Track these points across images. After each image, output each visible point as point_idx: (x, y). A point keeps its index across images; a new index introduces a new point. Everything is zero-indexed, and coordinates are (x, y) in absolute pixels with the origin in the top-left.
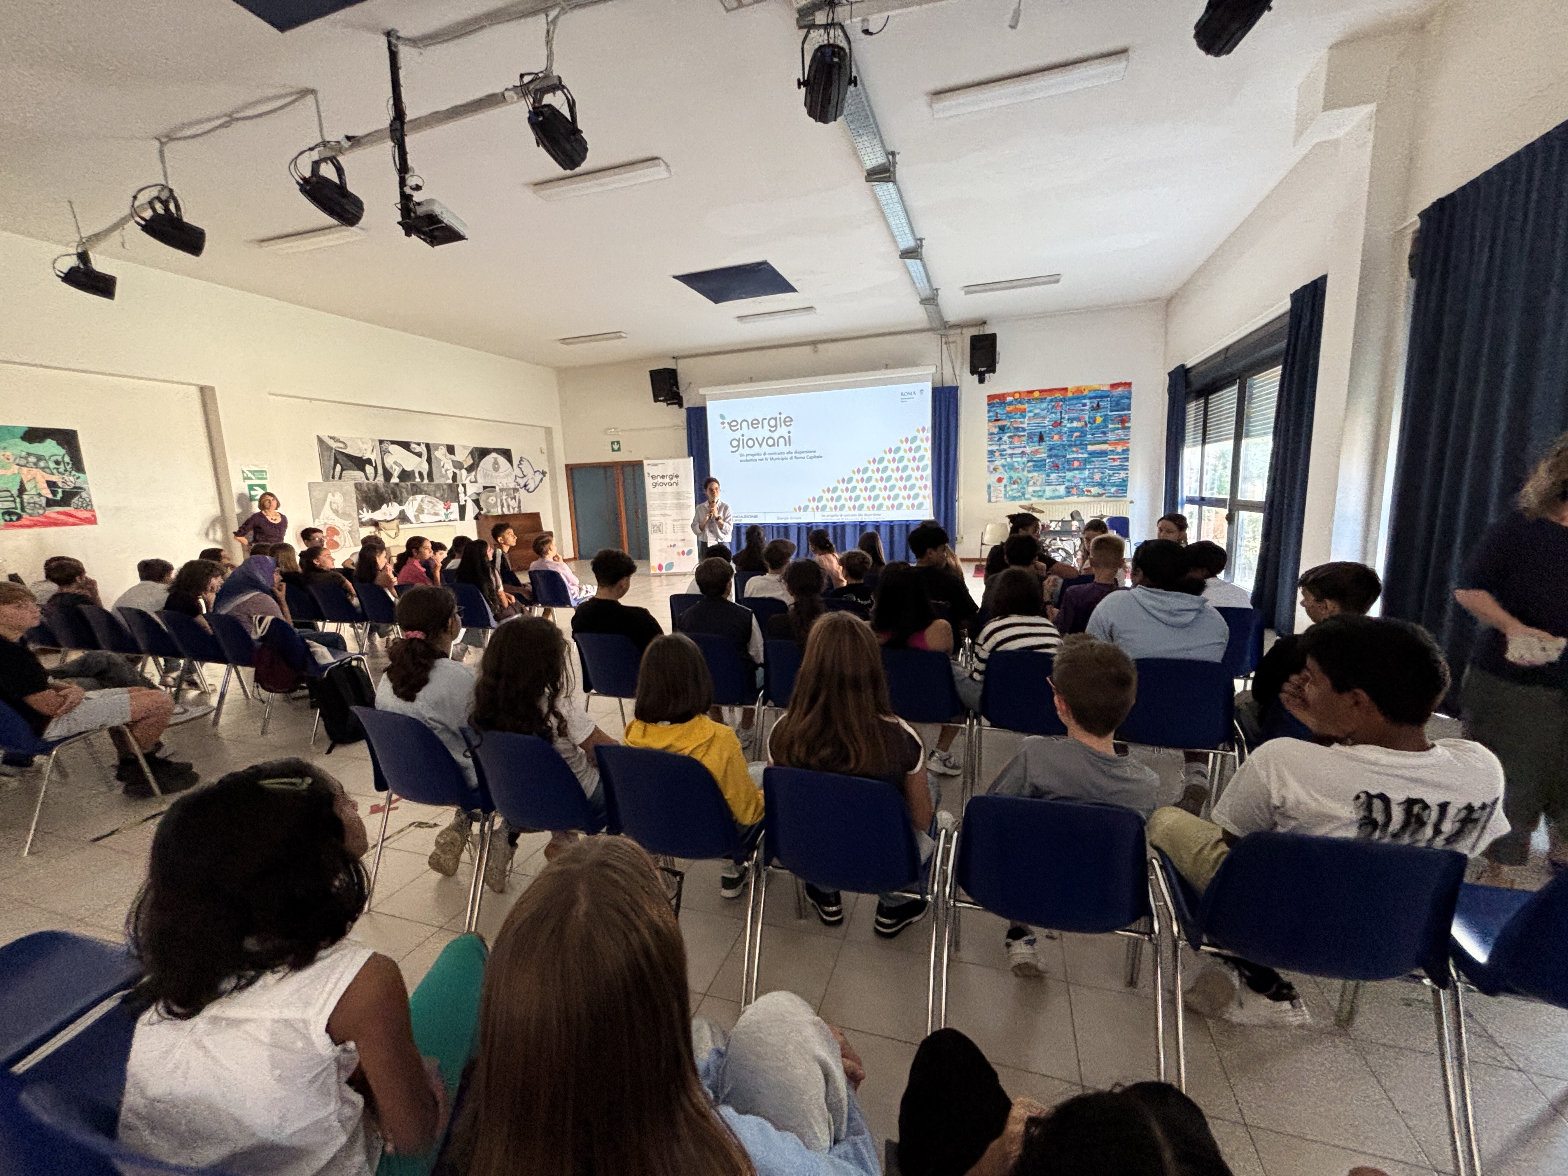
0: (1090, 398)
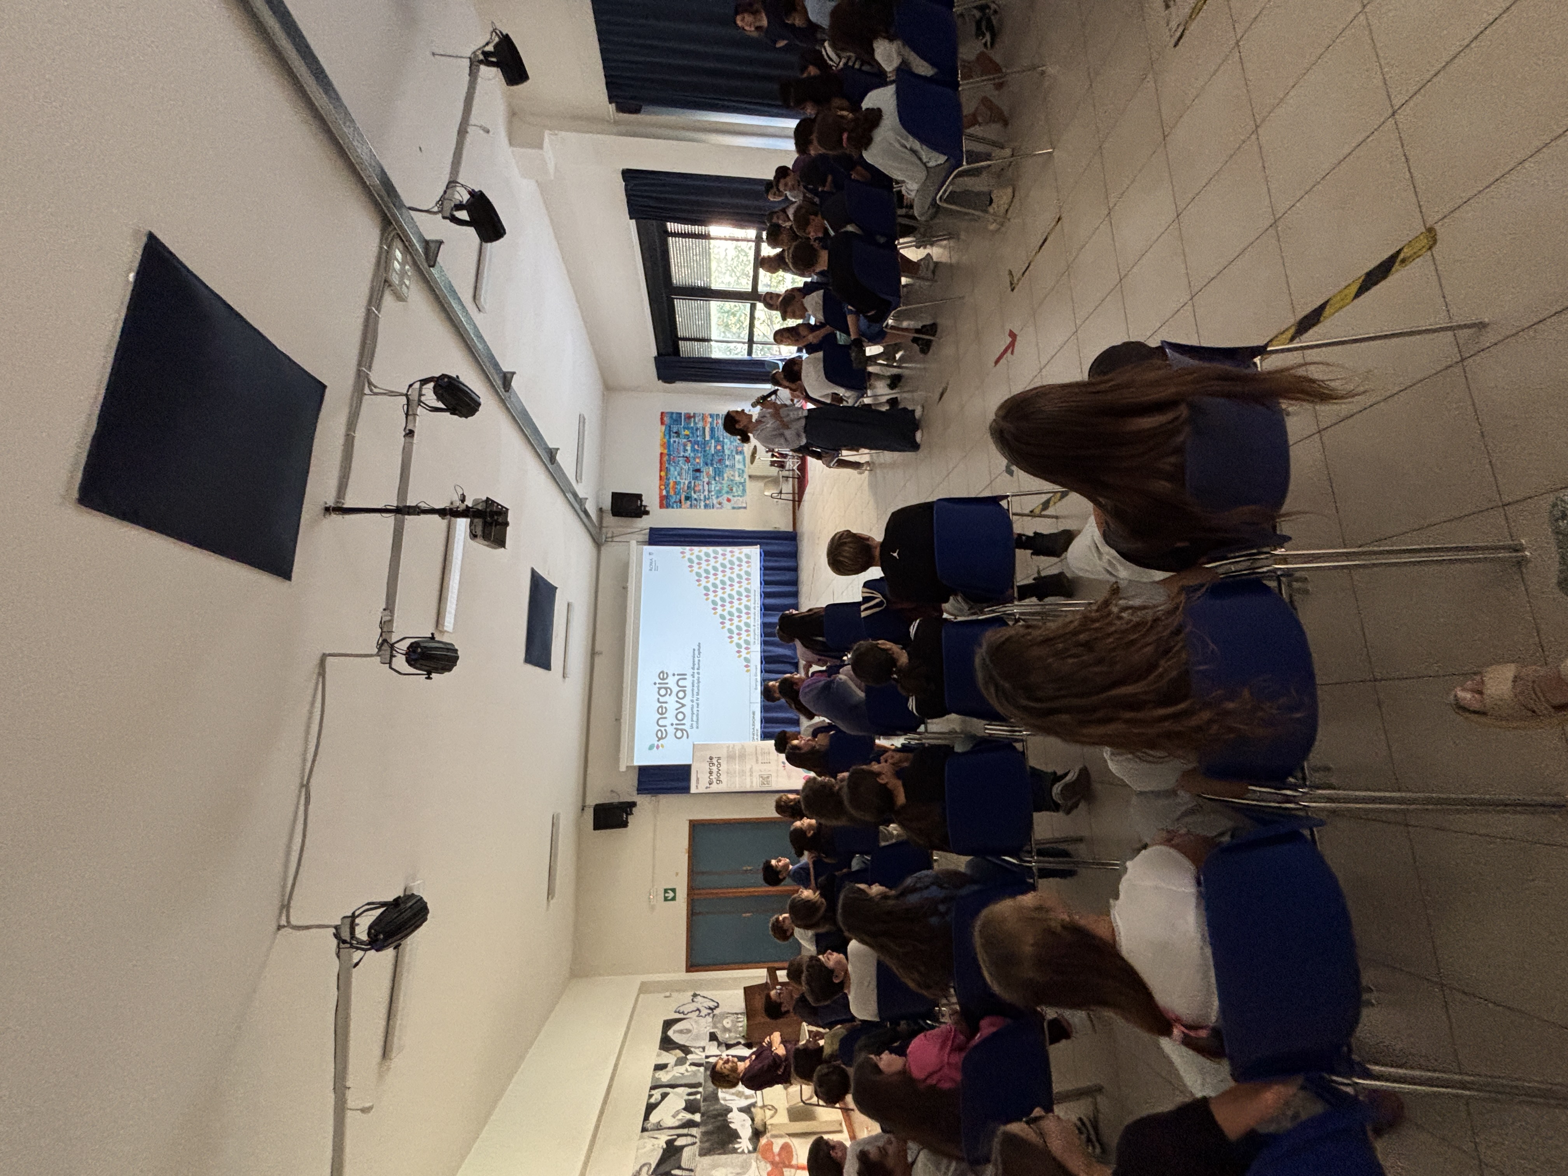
0: (670, 438)
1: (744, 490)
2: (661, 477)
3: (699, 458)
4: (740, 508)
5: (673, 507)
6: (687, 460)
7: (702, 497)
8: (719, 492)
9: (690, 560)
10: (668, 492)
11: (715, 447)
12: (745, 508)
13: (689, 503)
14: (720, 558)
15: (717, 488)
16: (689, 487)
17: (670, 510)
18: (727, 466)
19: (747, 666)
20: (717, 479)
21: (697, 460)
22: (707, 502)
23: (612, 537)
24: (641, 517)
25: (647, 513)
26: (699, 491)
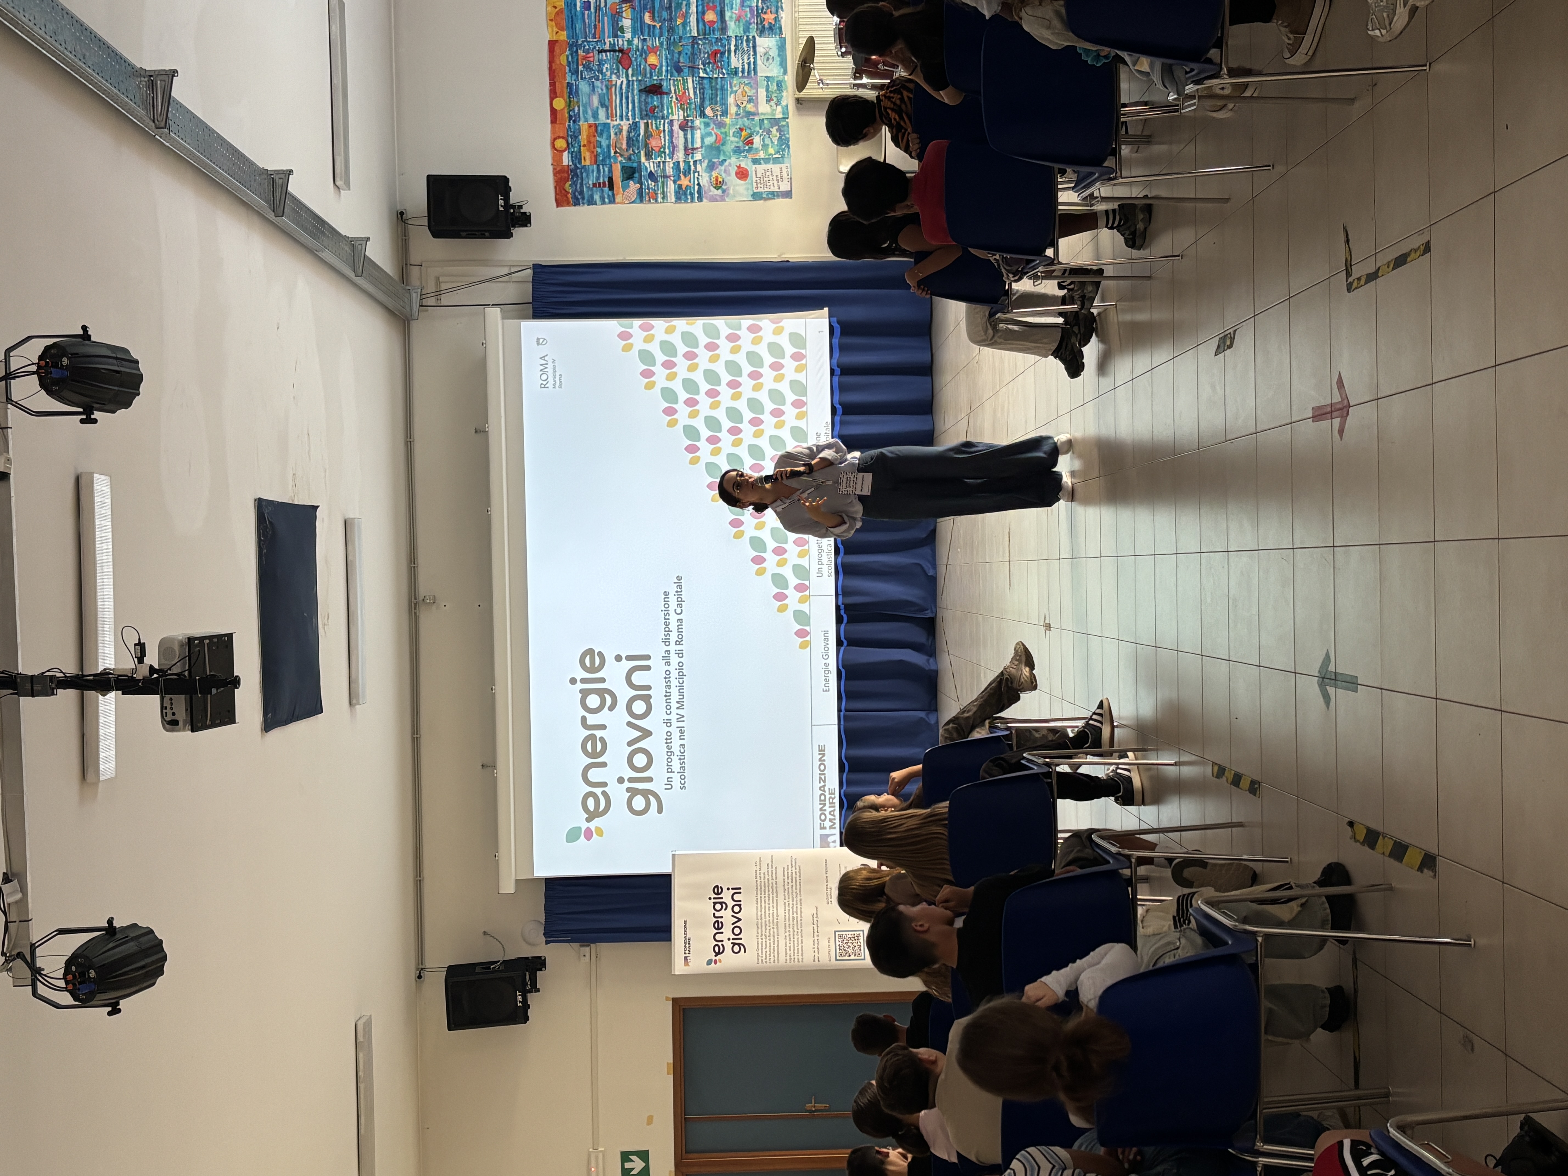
1: (784, 142)
2: (553, 112)
3: (654, 50)
4: (773, 195)
5: (591, 202)
6: (623, 57)
7: (669, 171)
8: (716, 149)
9: (646, 357)
10: (577, 157)
11: (701, 15)
12: (788, 194)
13: (633, 186)
14: (725, 347)
15: (709, 140)
16: (631, 142)
17: (584, 210)
18: (735, 72)
19: (801, 634)
20: (708, 111)
21: (652, 59)
22: (684, 182)
23: (438, 293)
24: (508, 235)
25: (525, 220)
26: (661, 153)
